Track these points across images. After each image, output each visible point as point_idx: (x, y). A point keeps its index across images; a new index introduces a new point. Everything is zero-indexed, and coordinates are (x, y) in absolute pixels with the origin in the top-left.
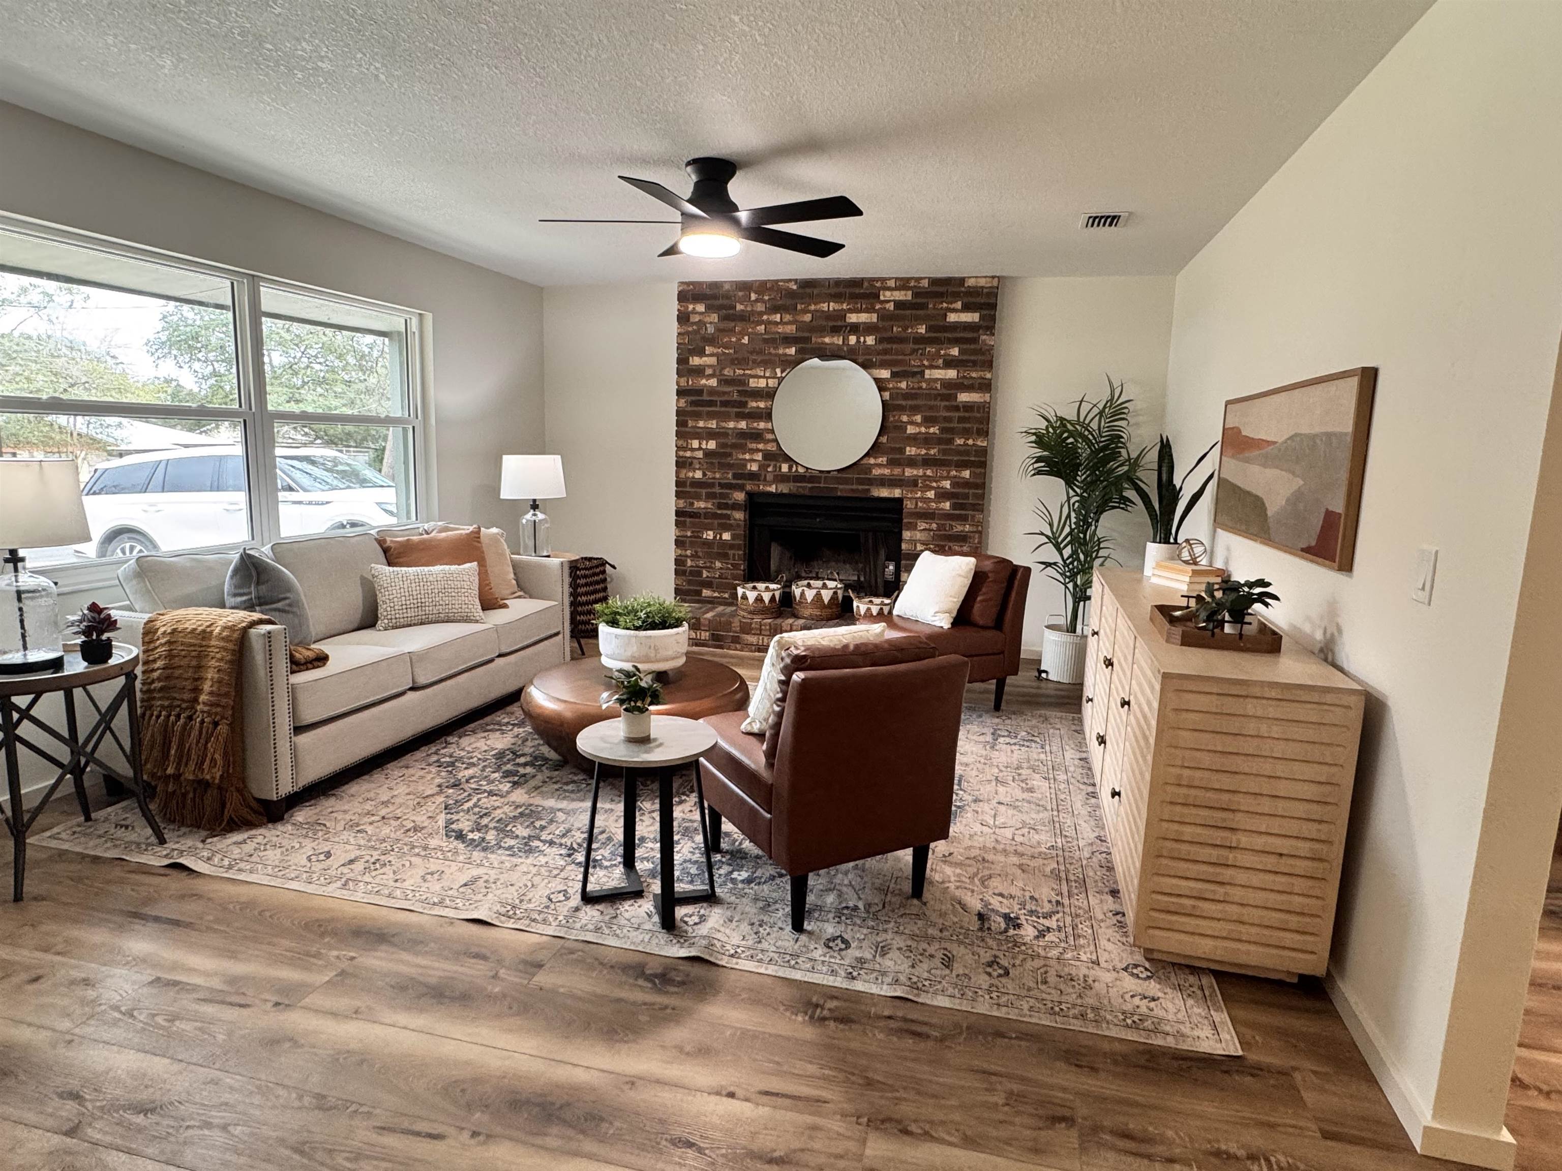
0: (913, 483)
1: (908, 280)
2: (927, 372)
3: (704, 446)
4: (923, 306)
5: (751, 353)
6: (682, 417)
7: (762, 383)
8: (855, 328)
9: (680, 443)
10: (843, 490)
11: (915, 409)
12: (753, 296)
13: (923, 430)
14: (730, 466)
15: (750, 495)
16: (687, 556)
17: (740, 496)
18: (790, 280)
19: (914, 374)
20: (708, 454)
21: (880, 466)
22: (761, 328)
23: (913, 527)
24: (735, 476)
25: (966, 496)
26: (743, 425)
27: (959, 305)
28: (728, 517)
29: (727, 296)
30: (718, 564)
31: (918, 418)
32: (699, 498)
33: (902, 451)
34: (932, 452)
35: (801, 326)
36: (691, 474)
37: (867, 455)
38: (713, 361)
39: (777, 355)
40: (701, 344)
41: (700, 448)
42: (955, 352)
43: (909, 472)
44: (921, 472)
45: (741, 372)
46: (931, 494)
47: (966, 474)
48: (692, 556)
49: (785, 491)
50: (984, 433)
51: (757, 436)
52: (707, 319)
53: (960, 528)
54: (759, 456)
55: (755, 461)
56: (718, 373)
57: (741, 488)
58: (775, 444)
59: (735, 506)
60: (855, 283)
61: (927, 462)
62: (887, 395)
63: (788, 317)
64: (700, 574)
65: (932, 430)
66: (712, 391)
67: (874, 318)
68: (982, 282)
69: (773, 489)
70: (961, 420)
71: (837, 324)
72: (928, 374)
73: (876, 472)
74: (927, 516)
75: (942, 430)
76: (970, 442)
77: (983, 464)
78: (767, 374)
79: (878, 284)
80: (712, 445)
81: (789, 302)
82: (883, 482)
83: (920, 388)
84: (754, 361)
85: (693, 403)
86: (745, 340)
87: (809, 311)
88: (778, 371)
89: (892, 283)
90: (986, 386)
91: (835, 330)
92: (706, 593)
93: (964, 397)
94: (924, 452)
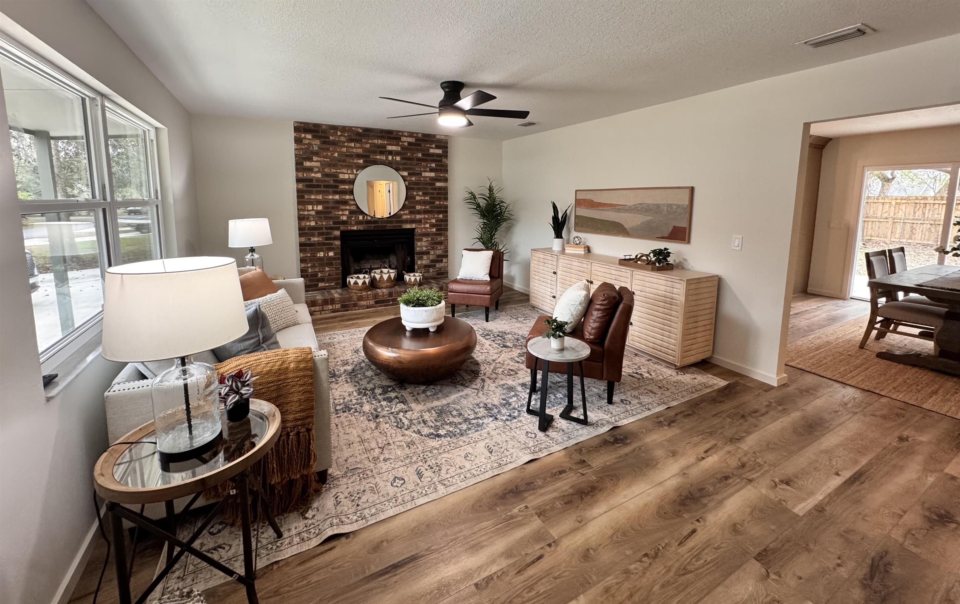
0: (420, 221)
1: (413, 133)
2: (423, 173)
3: (315, 208)
4: (420, 145)
5: (340, 161)
6: (300, 194)
7: (346, 176)
8: (391, 153)
9: (301, 207)
10: (389, 226)
11: (419, 189)
12: (339, 133)
13: (423, 198)
14: (331, 218)
15: (342, 232)
16: (308, 267)
17: (337, 233)
18: (359, 127)
19: (418, 174)
20: (318, 212)
21: (406, 214)
22: (344, 150)
23: (421, 240)
24: (334, 223)
25: (441, 225)
26: (337, 197)
27: (434, 146)
28: (332, 244)
29: (324, 132)
30: (327, 269)
31: (421, 193)
32: (313, 235)
33: (414, 207)
34: (427, 207)
35: (365, 150)
36: (308, 224)
37: (400, 210)
38: (318, 164)
39: (353, 163)
40: (311, 156)
41: (313, 210)
42: (433, 165)
43: (418, 217)
44: (423, 216)
45: (335, 171)
46: (428, 226)
47: (441, 216)
48: (311, 266)
49: (362, 229)
50: (446, 199)
51: (345, 203)
52: (313, 143)
53: (440, 239)
54: (347, 213)
55: (345, 215)
56: (321, 170)
57: (338, 229)
58: (355, 206)
59: (335, 238)
60: (390, 132)
61: (425, 212)
62: (407, 183)
63: (358, 145)
64: (316, 275)
65: (426, 198)
66: (318, 180)
67: (399, 149)
68: (442, 137)
69: (355, 228)
70: (438, 194)
71: (382, 150)
72: (423, 174)
73: (404, 217)
74: (426, 235)
75: (431, 198)
76: (442, 203)
77: (446, 212)
78: (349, 172)
79: (400, 134)
80: (320, 208)
81: (358, 138)
82: (406, 222)
83: (421, 180)
84: (342, 166)
85: (307, 186)
86: (336, 155)
87: (369, 143)
88: (354, 171)
89: (406, 134)
90: (446, 180)
91: (382, 153)
92: (321, 285)
93: (438, 184)
94: (423, 208)
